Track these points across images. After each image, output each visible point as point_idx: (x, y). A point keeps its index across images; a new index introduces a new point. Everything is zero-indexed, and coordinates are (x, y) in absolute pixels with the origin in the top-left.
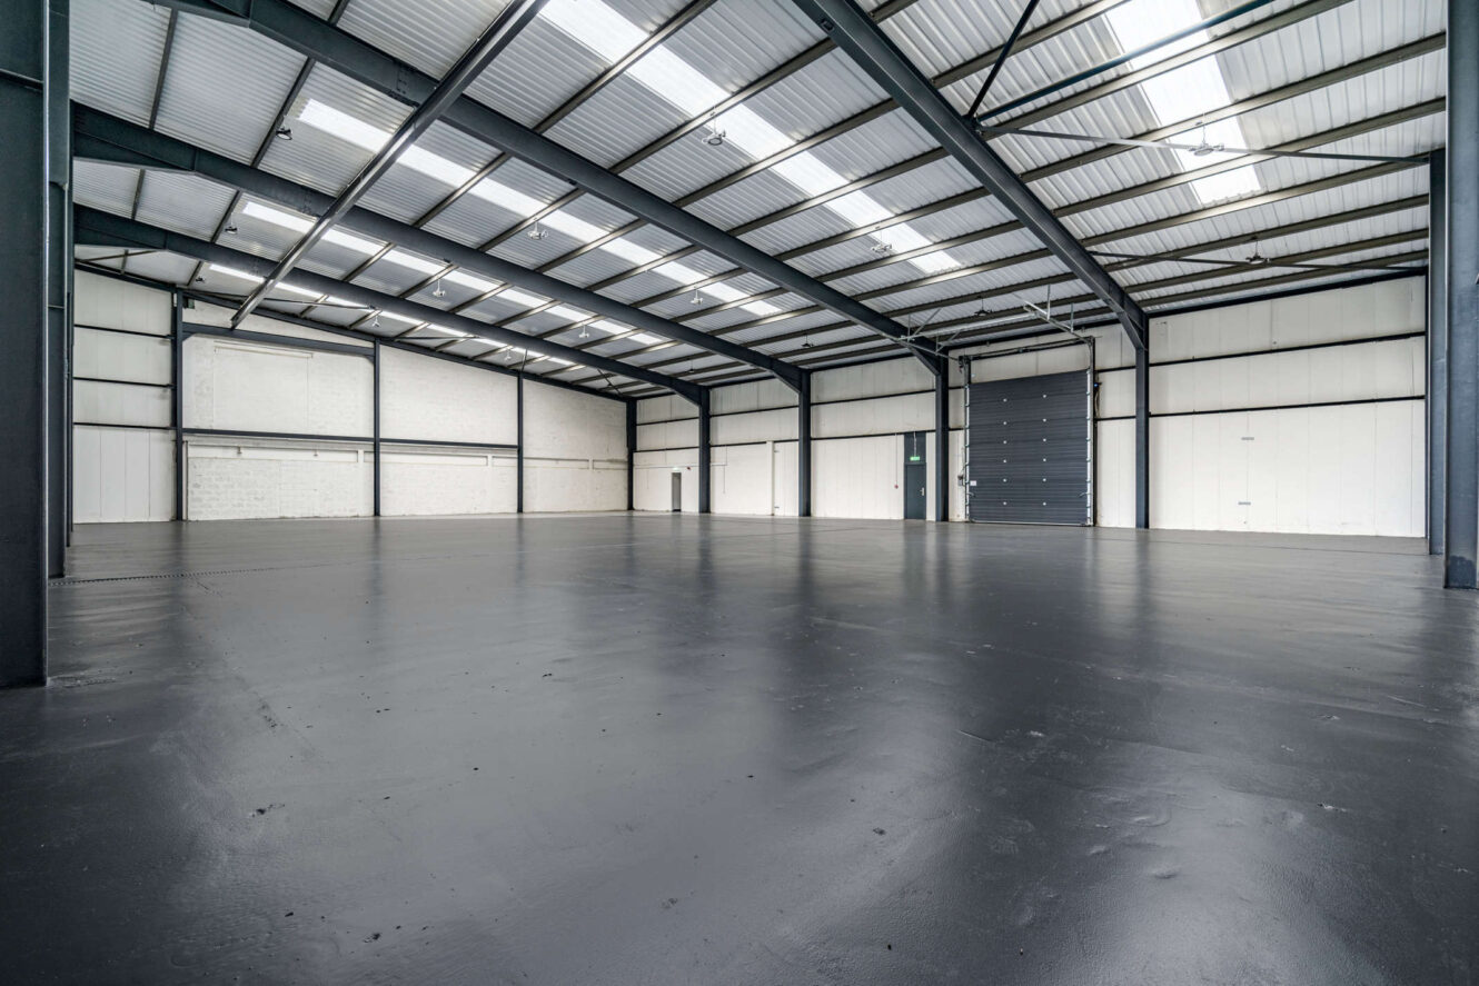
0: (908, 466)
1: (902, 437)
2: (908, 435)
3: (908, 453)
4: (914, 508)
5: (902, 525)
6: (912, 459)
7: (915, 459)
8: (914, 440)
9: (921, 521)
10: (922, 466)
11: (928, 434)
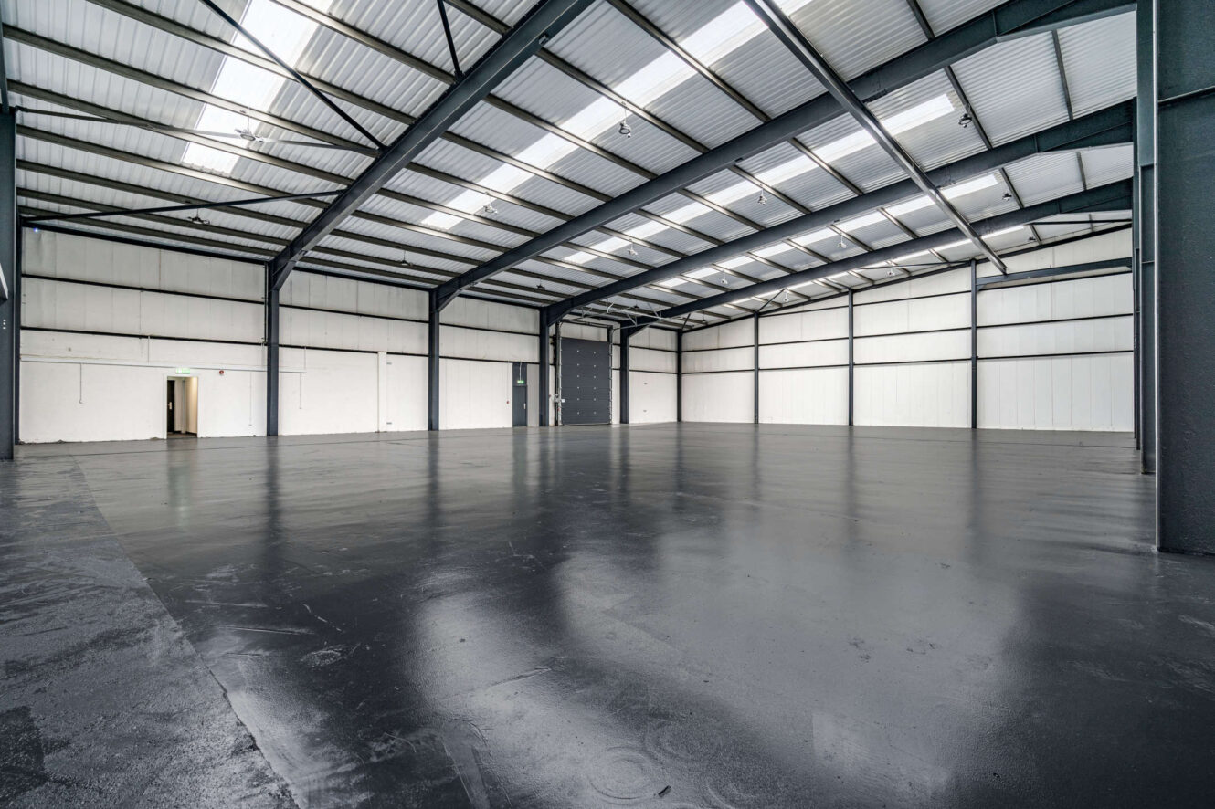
0: (516, 387)
1: (512, 364)
2: (516, 364)
3: (515, 377)
4: (520, 420)
5: (511, 432)
6: (519, 382)
7: (520, 382)
8: (519, 368)
9: (524, 427)
10: (525, 387)
11: (528, 365)
